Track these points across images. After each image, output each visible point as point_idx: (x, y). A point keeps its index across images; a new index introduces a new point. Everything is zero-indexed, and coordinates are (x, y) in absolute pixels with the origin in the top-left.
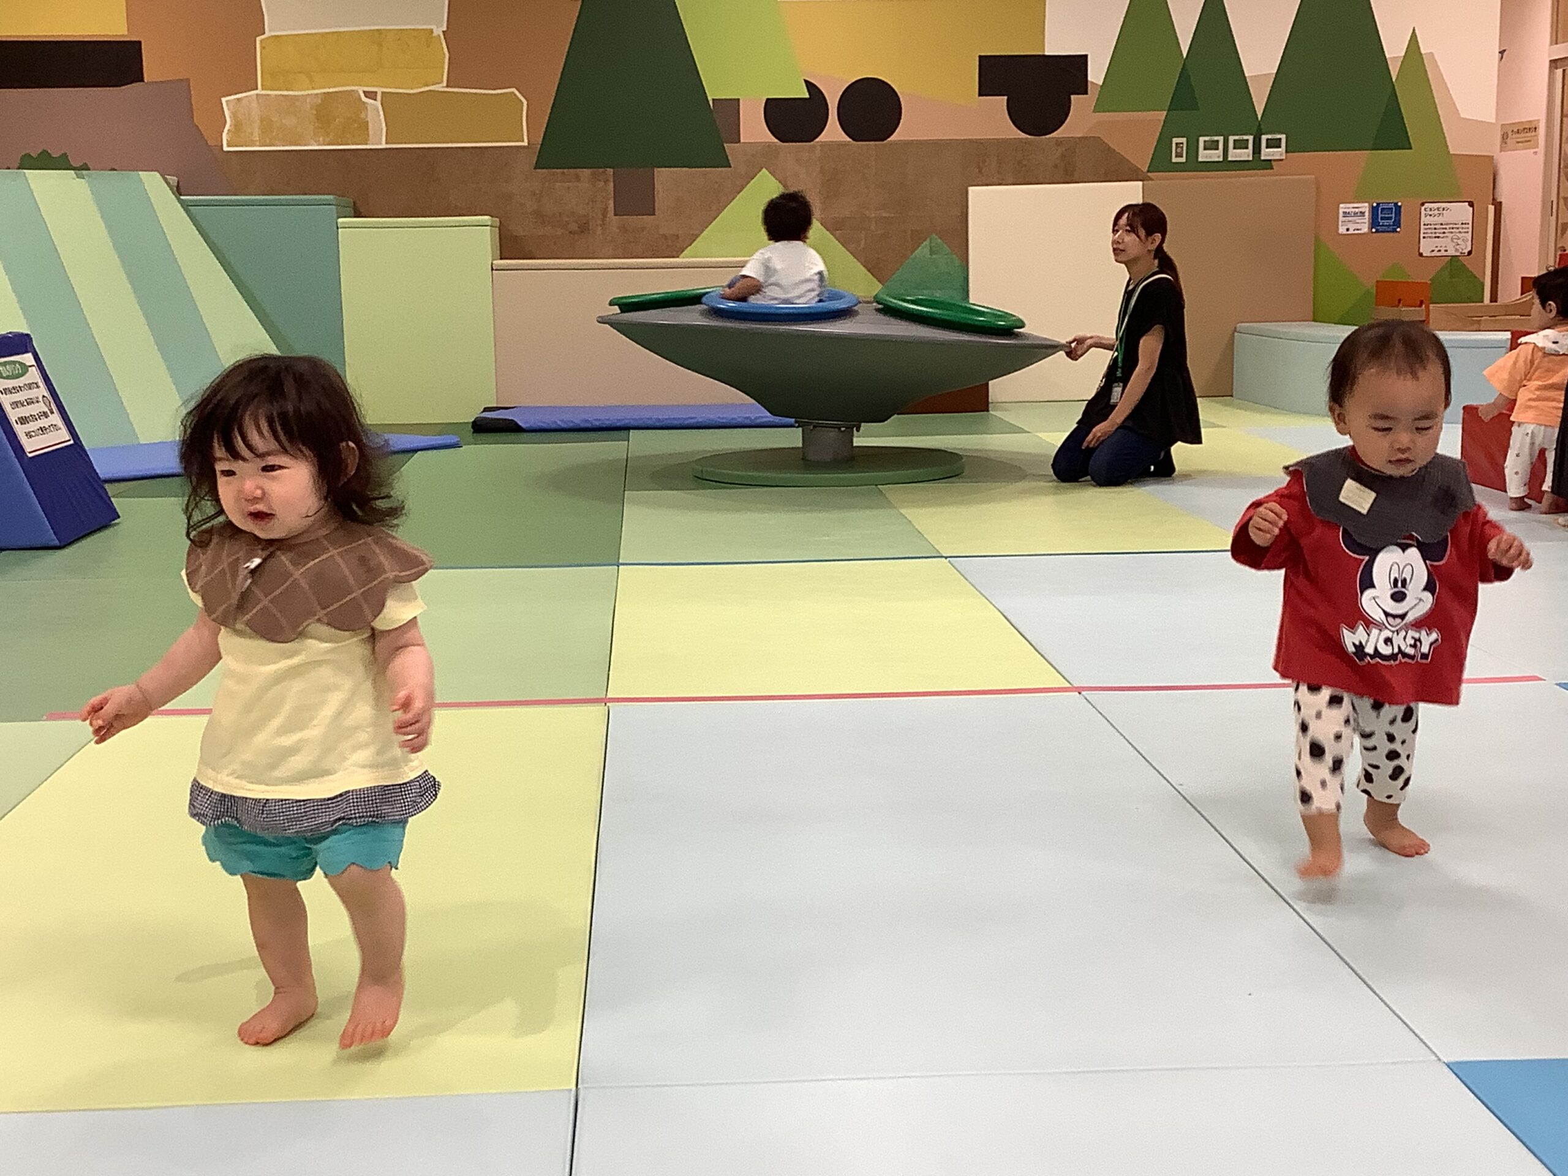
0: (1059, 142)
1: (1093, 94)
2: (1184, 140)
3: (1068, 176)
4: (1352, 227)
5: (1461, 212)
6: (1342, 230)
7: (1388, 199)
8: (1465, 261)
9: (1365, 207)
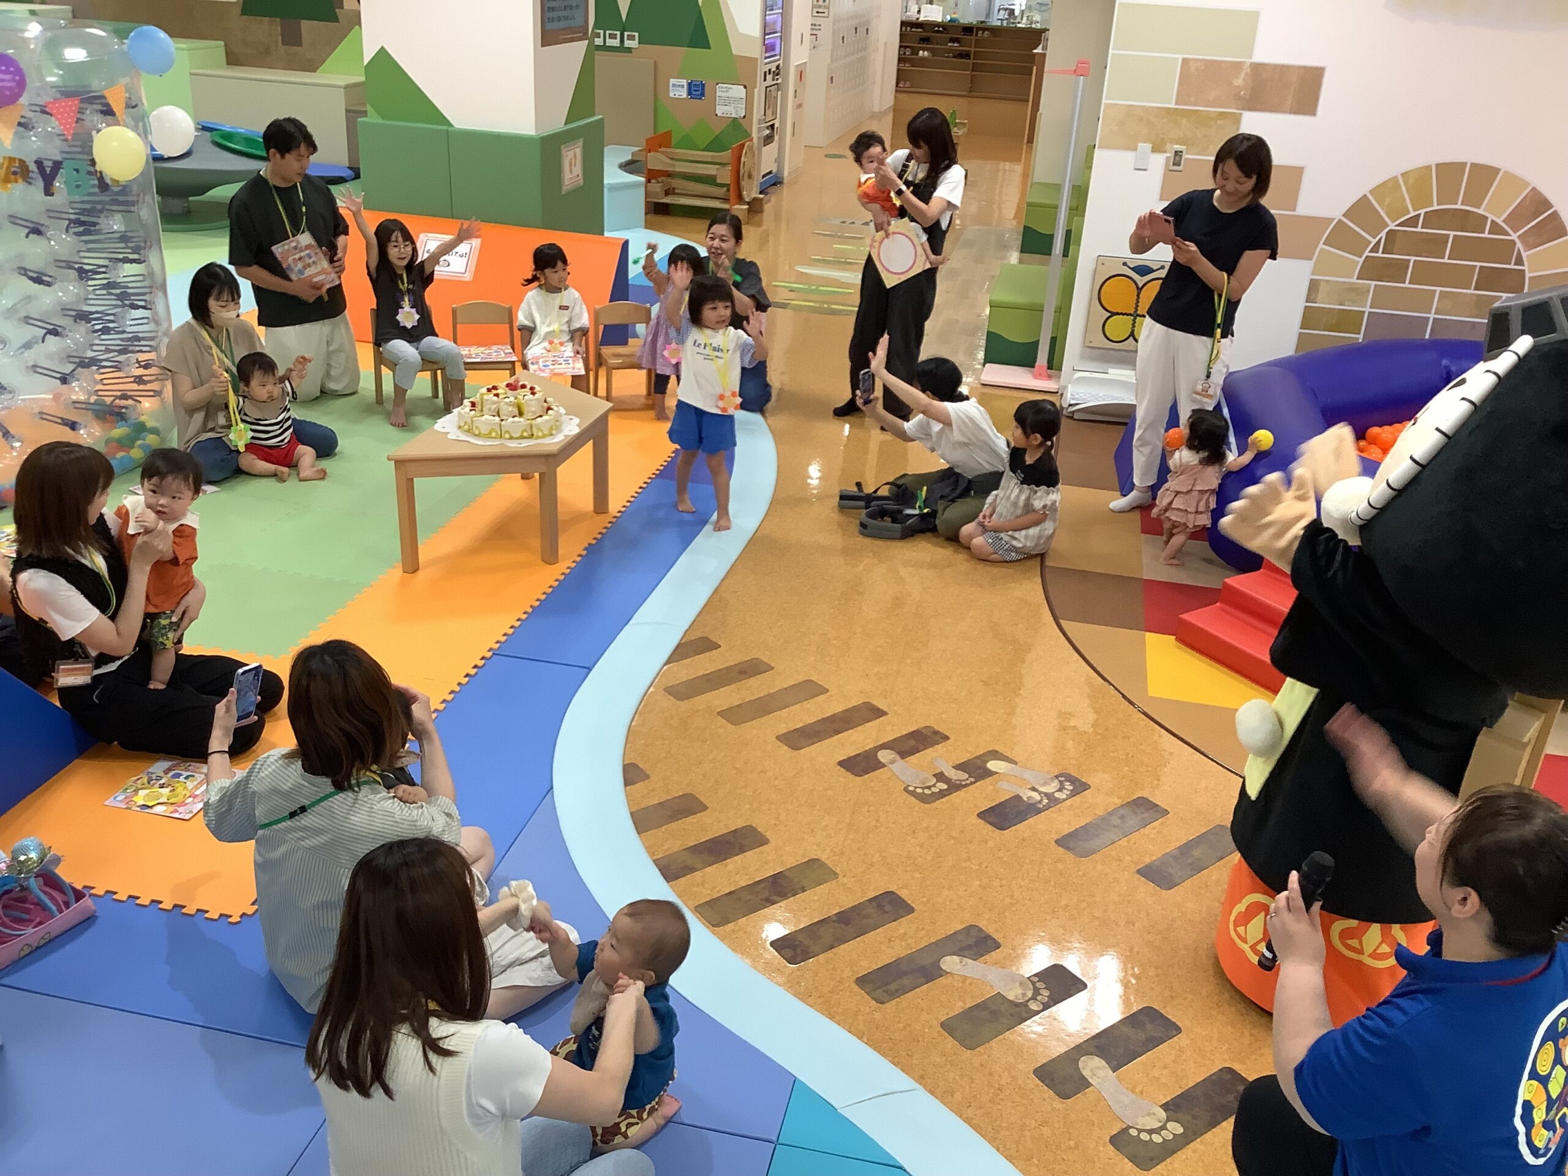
4: (677, 93)
5: (739, 91)
6: (671, 95)
7: (697, 79)
8: (742, 121)
9: (684, 82)
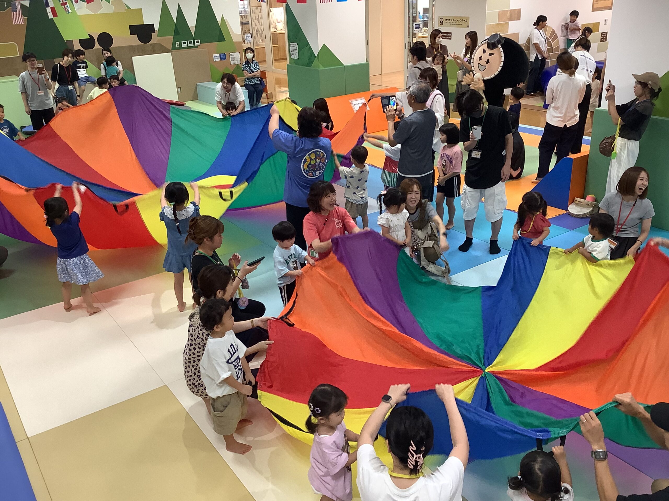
0: (151, 45)
1: (156, 33)
2: (178, 42)
3: (154, 52)
4: (216, 59)
5: (237, 55)
6: (214, 60)
7: (223, 53)
9: (218, 55)
